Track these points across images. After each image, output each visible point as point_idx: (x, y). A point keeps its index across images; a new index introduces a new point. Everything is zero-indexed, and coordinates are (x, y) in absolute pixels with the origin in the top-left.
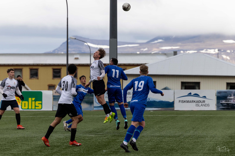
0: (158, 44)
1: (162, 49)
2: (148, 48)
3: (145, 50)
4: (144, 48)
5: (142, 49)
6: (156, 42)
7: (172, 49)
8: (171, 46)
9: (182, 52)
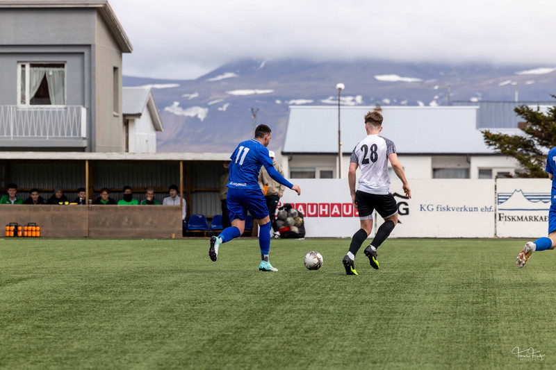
0: (225, 83)
1: (231, 95)
2: (199, 92)
3: (193, 96)
4: (191, 93)
5: (186, 95)
6: (220, 77)
7: (256, 94)
8: (253, 89)
9: (278, 102)
